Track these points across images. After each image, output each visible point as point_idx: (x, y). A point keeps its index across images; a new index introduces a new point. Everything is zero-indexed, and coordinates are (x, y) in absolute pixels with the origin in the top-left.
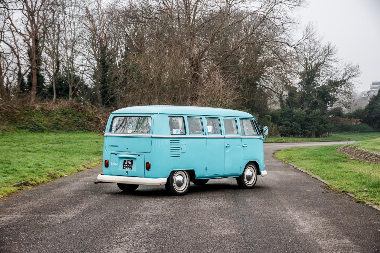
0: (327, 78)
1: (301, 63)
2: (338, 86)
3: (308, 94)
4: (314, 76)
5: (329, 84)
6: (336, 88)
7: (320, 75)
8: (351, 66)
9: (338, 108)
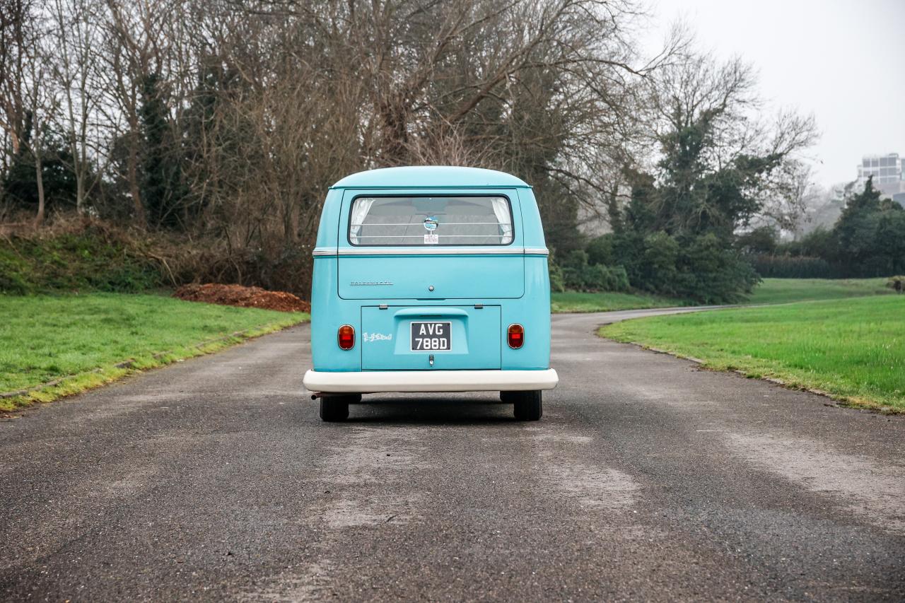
0: (733, 150)
1: (665, 112)
2: (760, 172)
3: (684, 192)
4: (698, 144)
5: (738, 167)
6: (757, 175)
7: (715, 141)
8: (796, 116)
9: (763, 229)
